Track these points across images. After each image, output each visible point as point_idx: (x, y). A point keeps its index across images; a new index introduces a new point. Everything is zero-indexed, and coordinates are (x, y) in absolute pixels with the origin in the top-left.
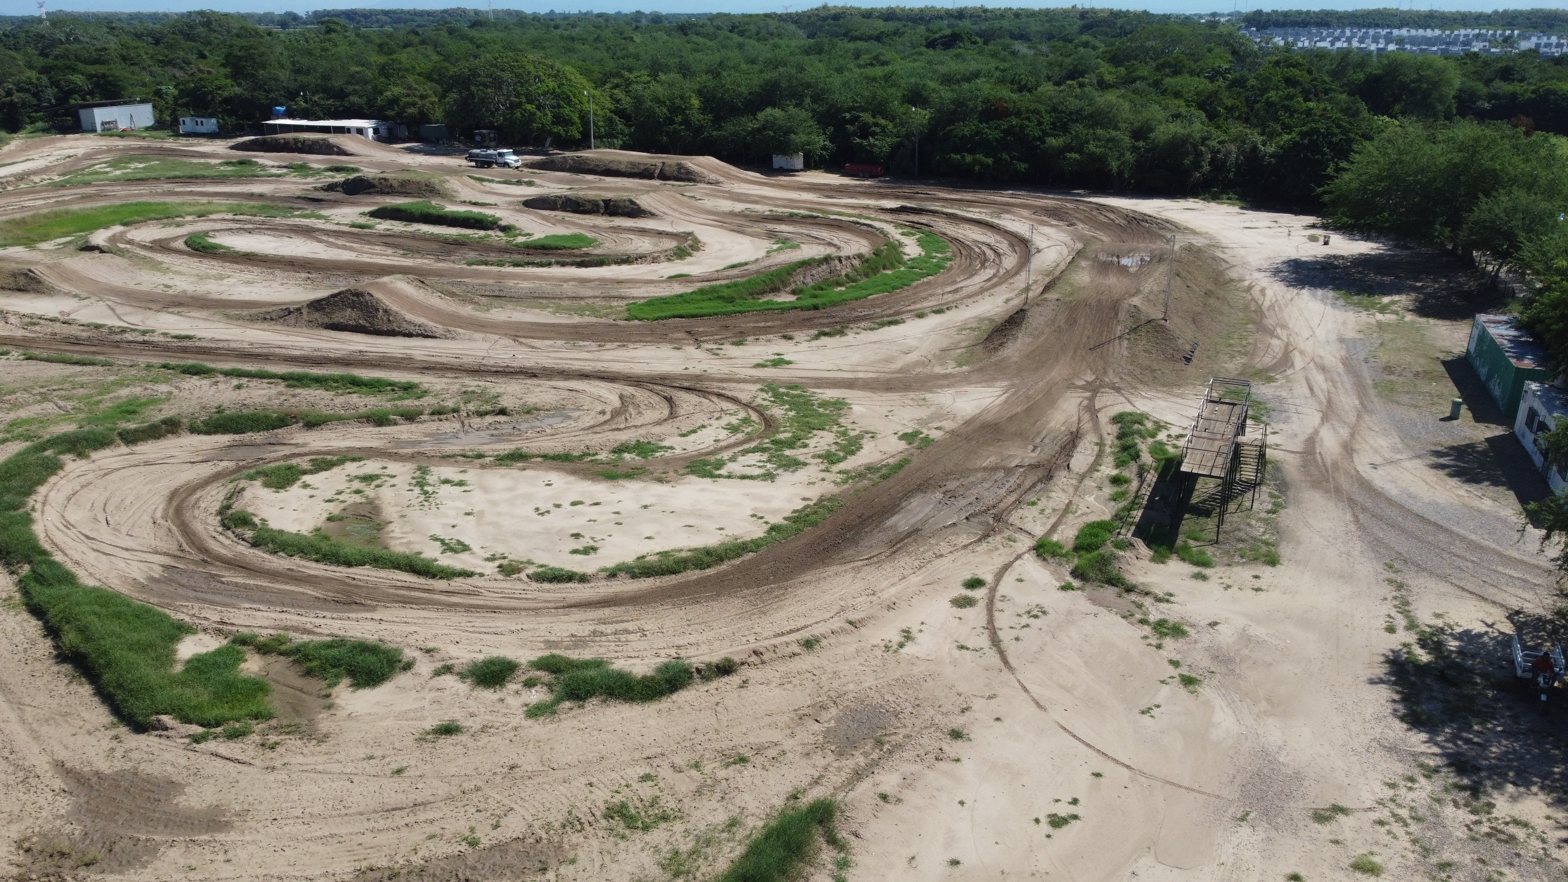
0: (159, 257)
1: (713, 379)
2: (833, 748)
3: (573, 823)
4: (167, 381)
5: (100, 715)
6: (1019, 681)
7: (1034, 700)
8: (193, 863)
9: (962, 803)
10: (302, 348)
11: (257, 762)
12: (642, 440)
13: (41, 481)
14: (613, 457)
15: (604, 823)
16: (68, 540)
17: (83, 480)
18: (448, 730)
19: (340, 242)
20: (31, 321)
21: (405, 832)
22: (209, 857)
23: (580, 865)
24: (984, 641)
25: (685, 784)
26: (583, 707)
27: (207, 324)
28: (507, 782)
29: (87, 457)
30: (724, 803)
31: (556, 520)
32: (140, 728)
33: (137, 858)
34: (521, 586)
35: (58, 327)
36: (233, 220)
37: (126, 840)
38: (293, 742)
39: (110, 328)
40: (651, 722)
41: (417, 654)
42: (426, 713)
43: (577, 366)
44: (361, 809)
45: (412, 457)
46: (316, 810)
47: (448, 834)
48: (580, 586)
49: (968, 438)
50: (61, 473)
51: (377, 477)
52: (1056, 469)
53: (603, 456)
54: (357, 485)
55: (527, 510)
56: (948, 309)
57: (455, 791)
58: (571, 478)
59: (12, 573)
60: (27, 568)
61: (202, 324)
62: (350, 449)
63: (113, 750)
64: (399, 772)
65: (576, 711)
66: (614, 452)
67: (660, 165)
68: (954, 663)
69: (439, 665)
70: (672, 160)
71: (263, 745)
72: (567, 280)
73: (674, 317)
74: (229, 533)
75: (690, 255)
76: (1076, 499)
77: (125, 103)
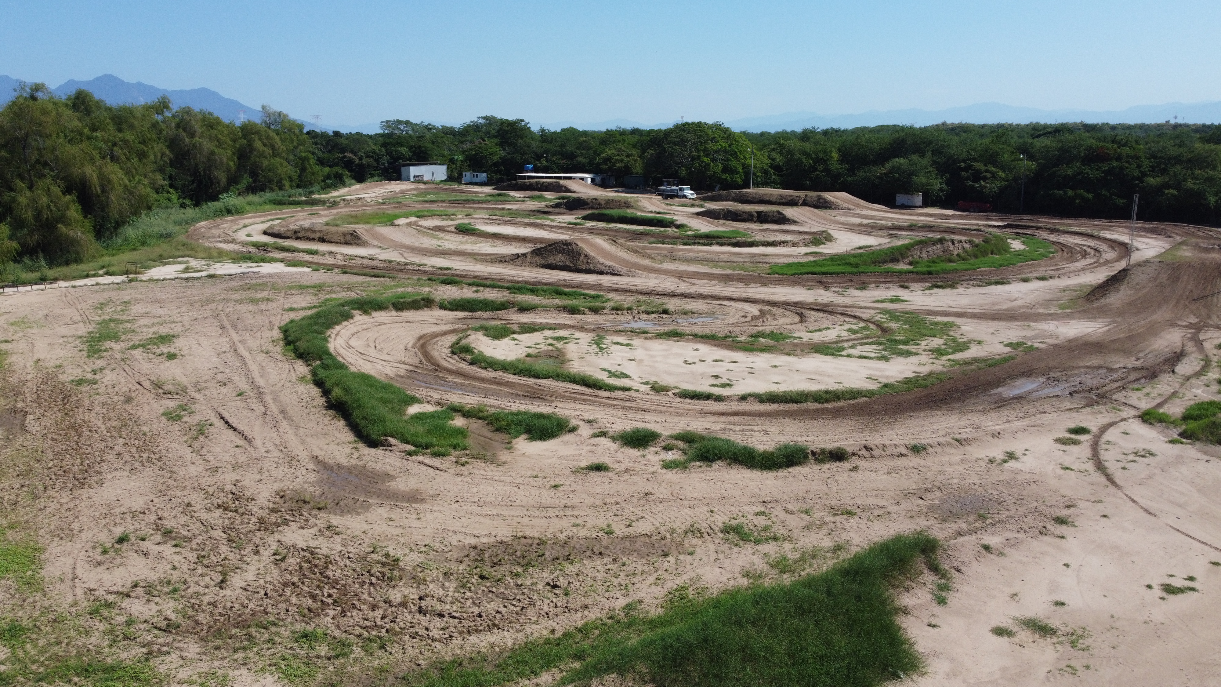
0: (436, 233)
1: (838, 306)
2: (936, 516)
3: (694, 531)
4: (429, 286)
5: (348, 436)
6: (1127, 495)
7: (1142, 508)
8: (394, 517)
9: (1067, 565)
10: (524, 277)
11: (451, 471)
12: (775, 331)
13: (337, 323)
14: (750, 339)
15: (721, 535)
16: (348, 354)
17: (364, 326)
18: (598, 468)
19: (559, 231)
20: (351, 257)
21: (555, 520)
22: (405, 515)
23: (697, 556)
24: (1090, 466)
25: (794, 521)
26: (710, 466)
27: (462, 263)
28: (642, 502)
29: (370, 314)
30: (831, 536)
31: (699, 368)
32: (373, 444)
33: (355, 510)
34: (668, 399)
35: (366, 261)
36: (489, 219)
37: (349, 500)
38: (480, 464)
39: (398, 263)
40: (768, 482)
41: (581, 423)
42: (582, 458)
43: (726, 294)
44: (523, 504)
45: (594, 330)
46: (489, 500)
47: (589, 526)
48: (716, 403)
49: (1071, 350)
50: (351, 321)
51: (566, 338)
52: (1160, 372)
53: (742, 338)
54: (550, 341)
55: (680, 361)
56: (1051, 277)
57: (598, 502)
58: (716, 348)
59: (309, 365)
60: (318, 363)
61: (458, 263)
62: (548, 324)
63: (352, 454)
64: (556, 487)
65: (704, 468)
66: (752, 336)
67: (803, 197)
68: (1059, 478)
69: (596, 431)
70: (813, 194)
71: (457, 462)
72: (723, 253)
73: (808, 273)
74: (456, 357)
75: (824, 244)
76: (1182, 391)
77: (431, 164)
